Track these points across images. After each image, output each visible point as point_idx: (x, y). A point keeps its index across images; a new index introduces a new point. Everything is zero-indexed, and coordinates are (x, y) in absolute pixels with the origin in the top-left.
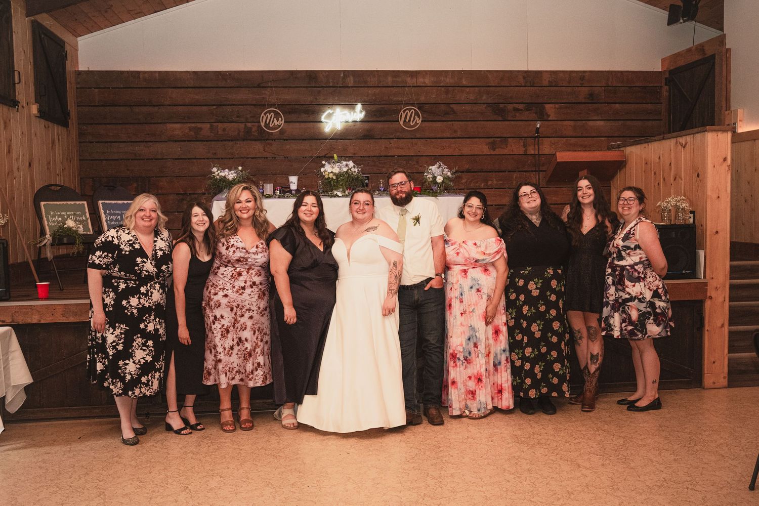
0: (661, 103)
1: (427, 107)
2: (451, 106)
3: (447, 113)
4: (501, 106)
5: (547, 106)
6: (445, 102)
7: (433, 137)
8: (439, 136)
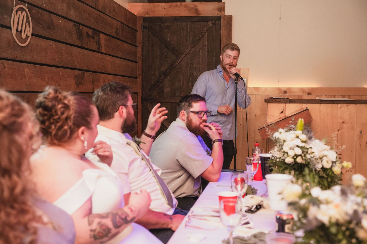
0: (137, 47)
1: (34, 10)
2: (52, 15)
3: (49, 27)
4: (81, 27)
5: (102, 36)
6: (48, 8)
7: (39, 62)
8: (44, 62)
